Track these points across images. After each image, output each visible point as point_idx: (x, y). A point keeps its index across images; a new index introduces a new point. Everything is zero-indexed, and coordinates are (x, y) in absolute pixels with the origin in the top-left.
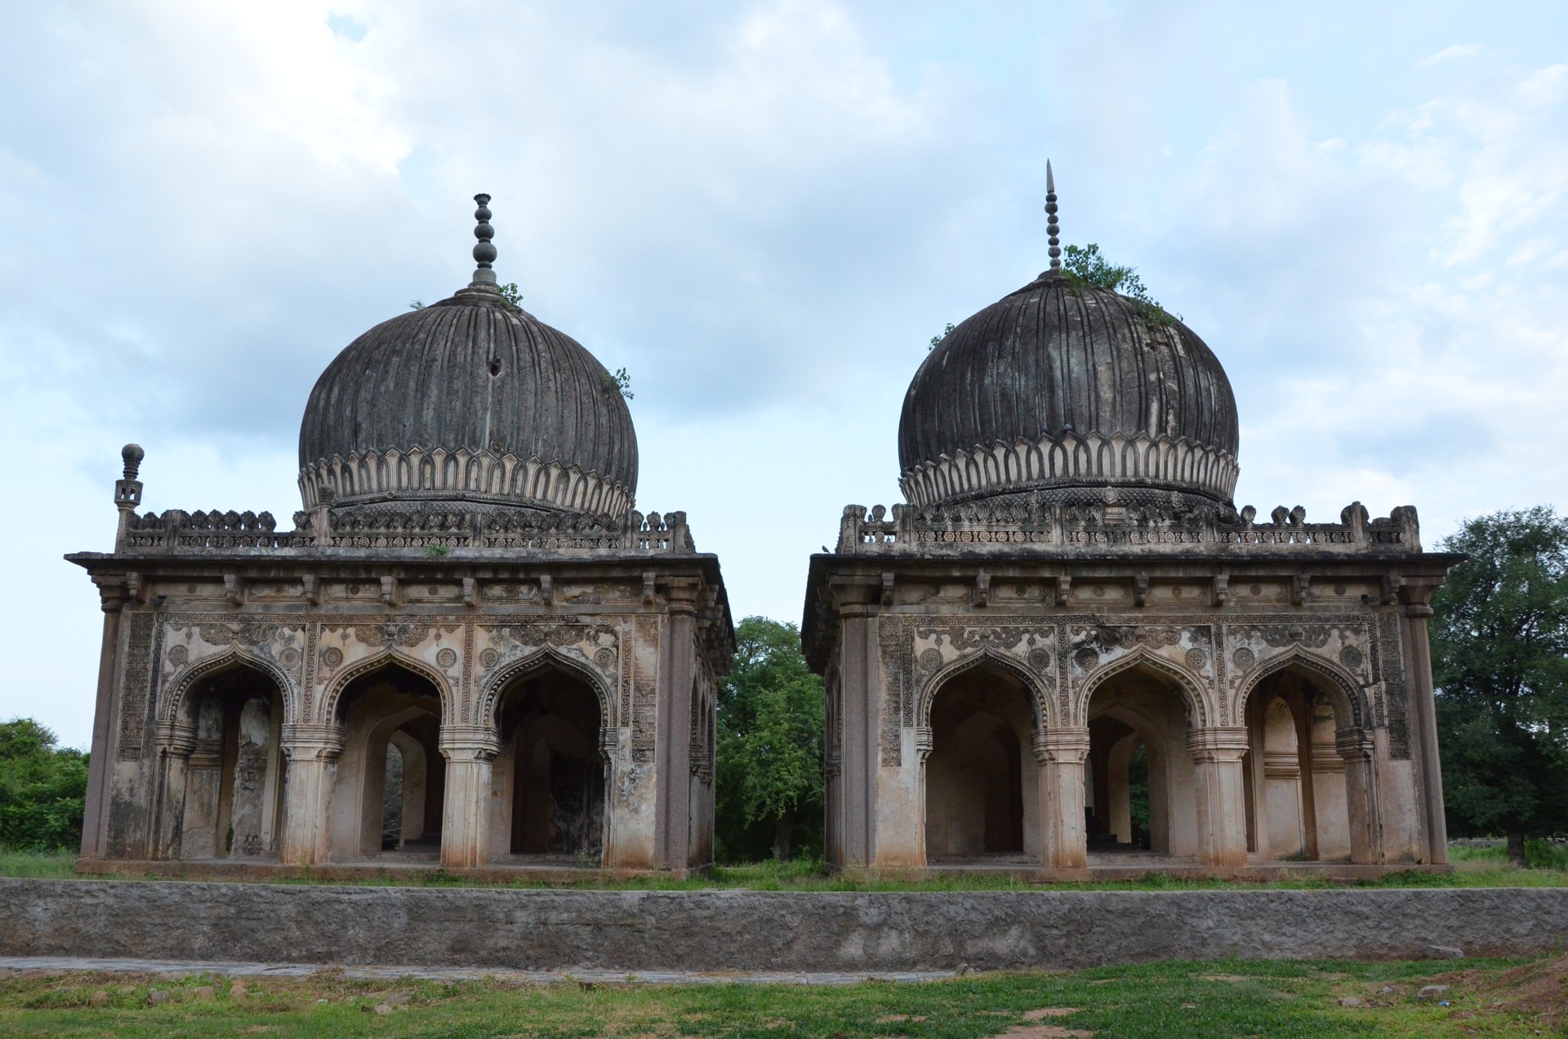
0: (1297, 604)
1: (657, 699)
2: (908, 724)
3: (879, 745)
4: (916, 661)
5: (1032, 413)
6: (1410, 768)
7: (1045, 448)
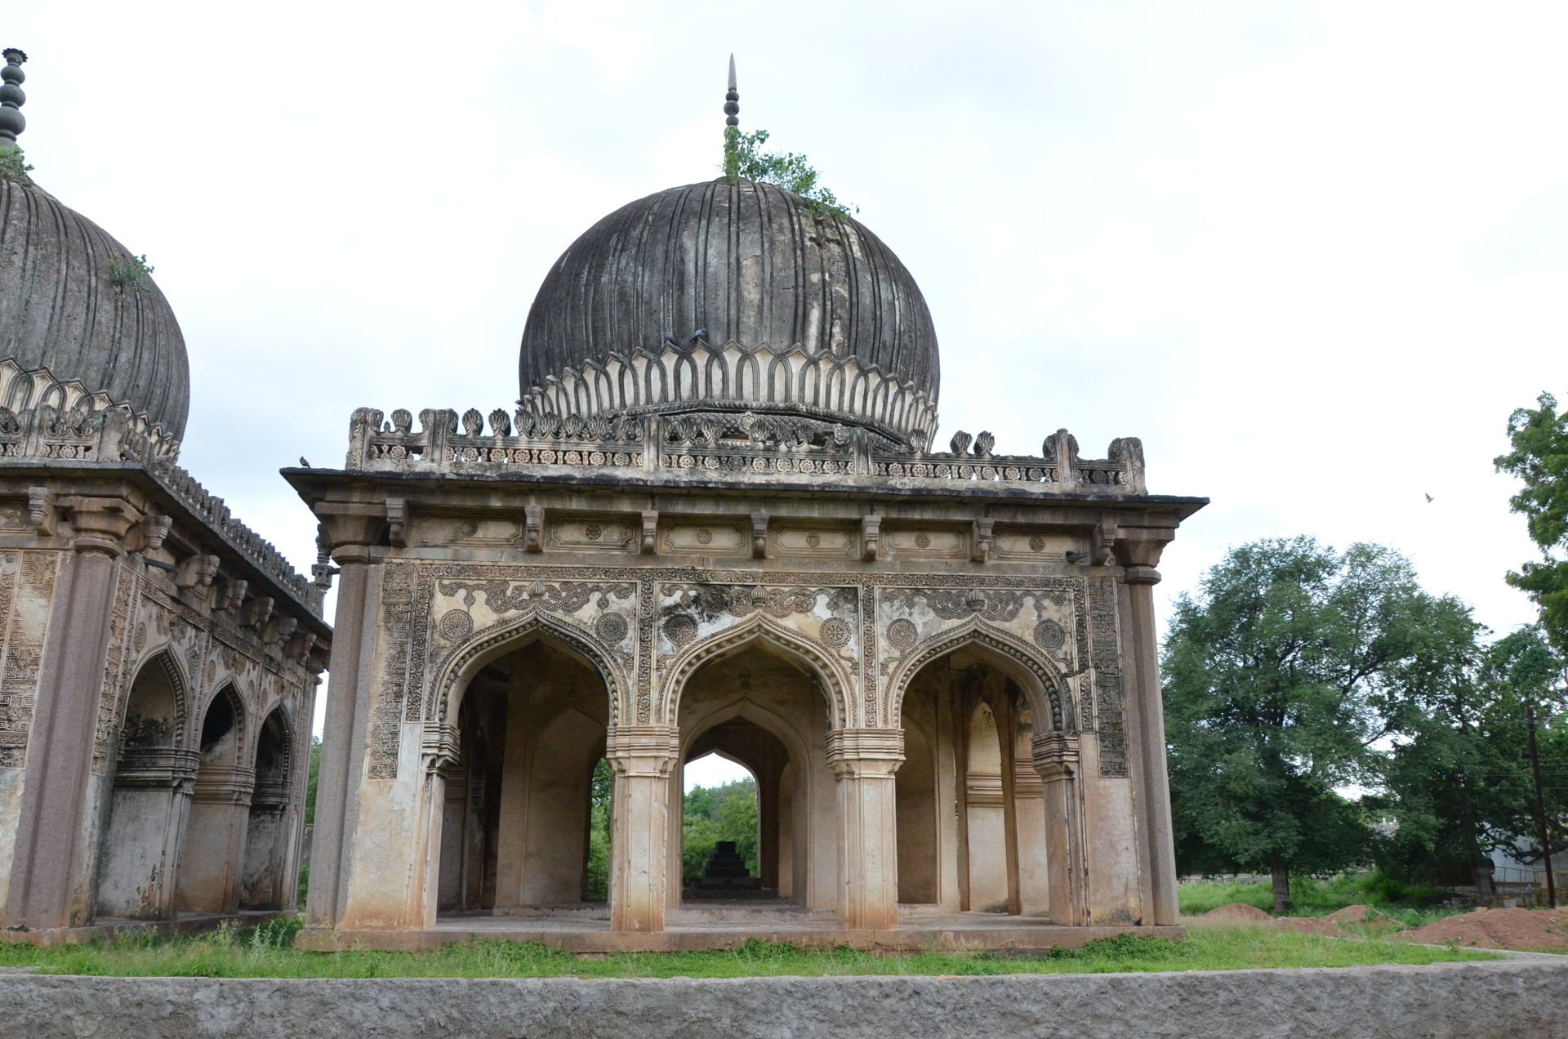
0: (978, 561)
1: (38, 676)
2: (413, 716)
3: (367, 746)
4: (434, 627)
5: (654, 317)
6: (1127, 790)
7: (669, 360)
